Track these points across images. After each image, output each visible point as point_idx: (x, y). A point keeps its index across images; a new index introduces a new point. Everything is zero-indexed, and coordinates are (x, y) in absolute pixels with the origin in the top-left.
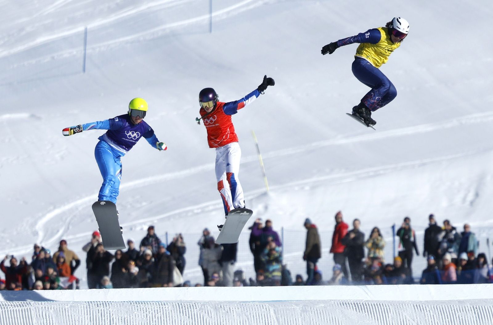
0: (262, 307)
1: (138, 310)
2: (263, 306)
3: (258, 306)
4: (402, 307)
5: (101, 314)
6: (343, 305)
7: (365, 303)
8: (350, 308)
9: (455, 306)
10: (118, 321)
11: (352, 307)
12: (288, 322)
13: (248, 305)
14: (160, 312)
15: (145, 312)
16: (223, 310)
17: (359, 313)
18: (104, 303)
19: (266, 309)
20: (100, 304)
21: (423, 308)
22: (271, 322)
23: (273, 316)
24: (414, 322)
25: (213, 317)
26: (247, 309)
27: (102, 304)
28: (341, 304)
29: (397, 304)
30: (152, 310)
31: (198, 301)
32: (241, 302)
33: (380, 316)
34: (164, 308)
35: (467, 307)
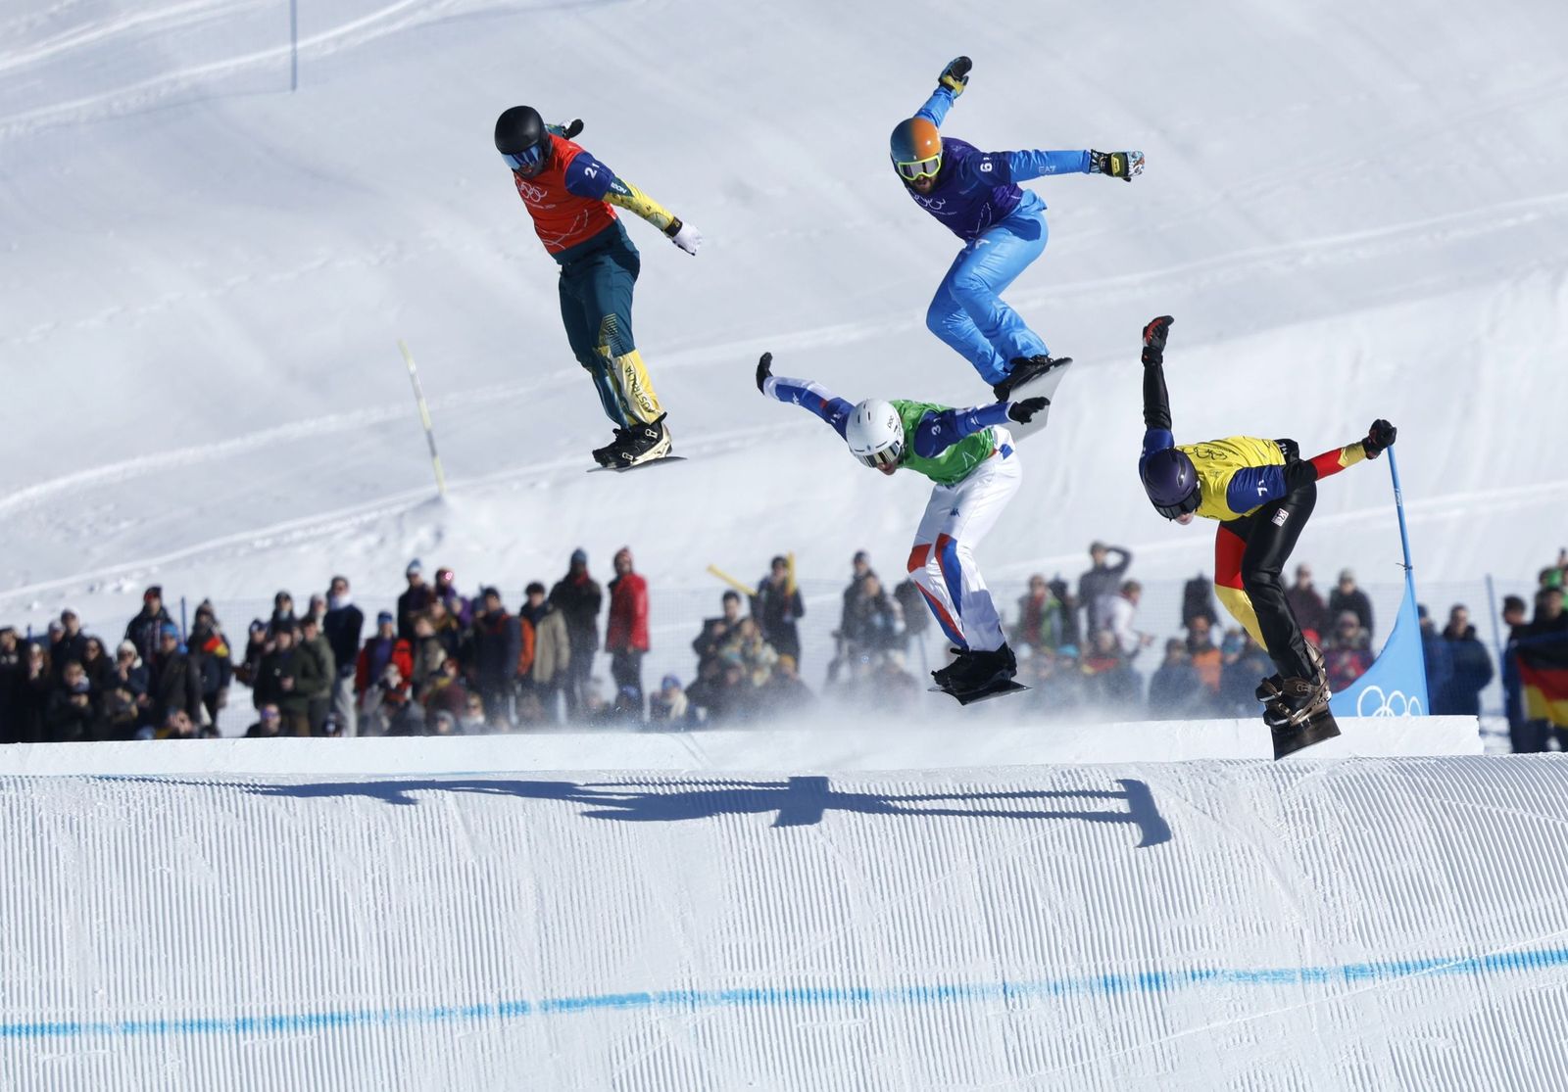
1: (105, 796)
5: (11, 809)
7: (688, 778)
9: (914, 784)
10: (53, 825)
12: (490, 825)
14: (164, 802)
15: (124, 801)
18: (18, 779)
20: (8, 784)
22: (447, 828)
23: (452, 812)
25: (299, 814)
27: (12, 783)
30: (142, 798)
31: (260, 774)
34: (173, 792)
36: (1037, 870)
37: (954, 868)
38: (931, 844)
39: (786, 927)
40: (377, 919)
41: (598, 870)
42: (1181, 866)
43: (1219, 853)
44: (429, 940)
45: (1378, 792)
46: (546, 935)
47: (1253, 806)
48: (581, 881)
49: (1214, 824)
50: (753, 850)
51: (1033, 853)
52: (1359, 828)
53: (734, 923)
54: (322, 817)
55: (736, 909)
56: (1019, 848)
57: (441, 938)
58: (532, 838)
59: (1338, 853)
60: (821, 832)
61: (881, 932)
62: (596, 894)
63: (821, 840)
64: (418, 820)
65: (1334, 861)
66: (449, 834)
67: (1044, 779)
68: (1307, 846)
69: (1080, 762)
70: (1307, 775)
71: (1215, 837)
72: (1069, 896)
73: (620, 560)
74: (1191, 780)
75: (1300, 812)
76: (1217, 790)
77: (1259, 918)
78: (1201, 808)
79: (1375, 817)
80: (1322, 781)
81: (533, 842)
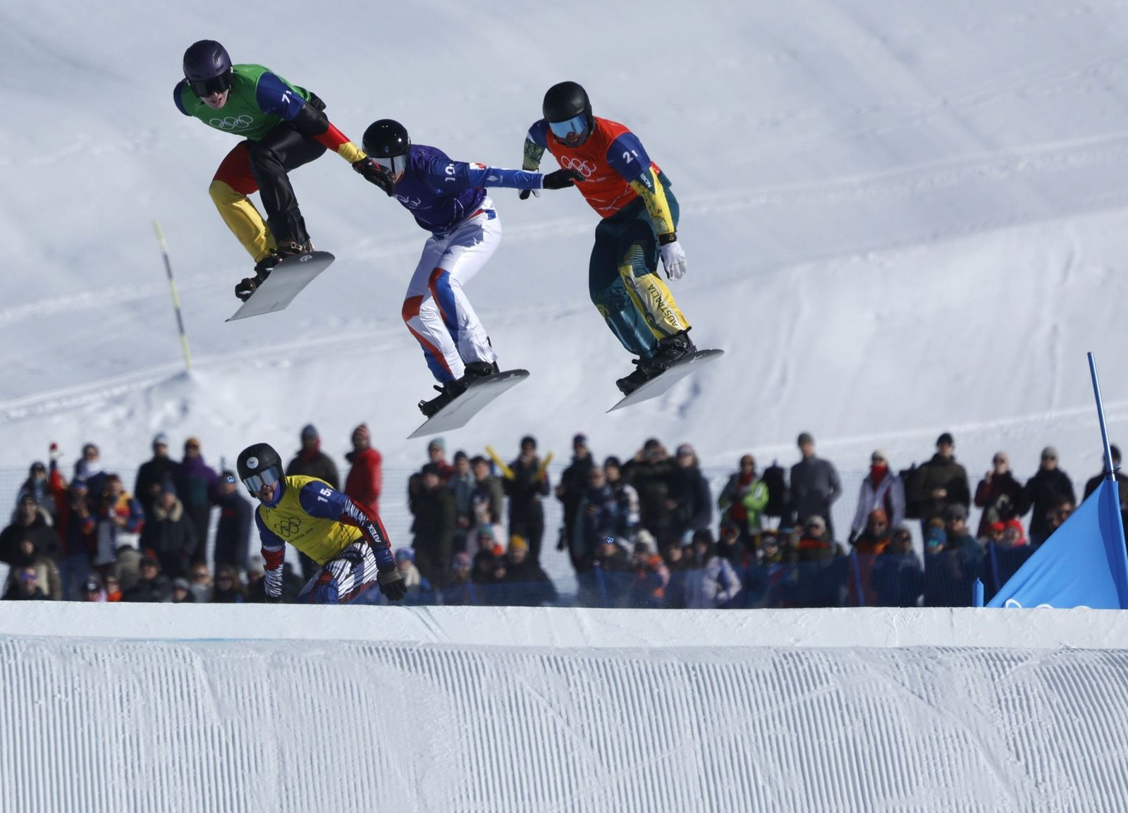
0: (173, 654)
2: (176, 651)
3: (166, 650)
4: (512, 661)
6: (371, 652)
7: (425, 651)
8: (387, 662)
9: (641, 662)
11: (393, 658)
12: (236, 690)
13: (141, 647)
16: (80, 658)
17: (409, 674)
19: (184, 658)
21: (564, 666)
22: (195, 691)
23: (200, 677)
24: (540, 698)
25: (55, 676)
26: (137, 658)
28: (364, 651)
29: (500, 655)
32: (123, 640)
33: (459, 681)
35: (672, 665)
36: (758, 748)
37: (678, 744)
38: (656, 720)
39: (516, 796)
40: (126, 777)
41: (337, 736)
42: (898, 748)
43: (934, 737)
44: (175, 799)
45: (1090, 682)
46: (287, 797)
47: (967, 692)
48: (321, 746)
49: (929, 709)
50: (486, 720)
51: (755, 732)
52: (1070, 717)
53: (467, 790)
54: (77, 678)
55: (469, 777)
56: (741, 727)
57: (187, 798)
58: (275, 704)
59: (1050, 741)
60: (551, 706)
61: (607, 804)
62: (335, 759)
63: (551, 713)
64: (167, 683)
65: (1046, 747)
66: (196, 698)
67: (766, 660)
68: (1020, 733)
69: (799, 645)
70: (1020, 664)
71: (931, 722)
72: (789, 774)
73: (359, 435)
74: (908, 666)
75: (1013, 700)
76: (933, 676)
77: (972, 801)
78: (917, 693)
79: (1086, 706)
80: (1035, 670)
81: (276, 708)
